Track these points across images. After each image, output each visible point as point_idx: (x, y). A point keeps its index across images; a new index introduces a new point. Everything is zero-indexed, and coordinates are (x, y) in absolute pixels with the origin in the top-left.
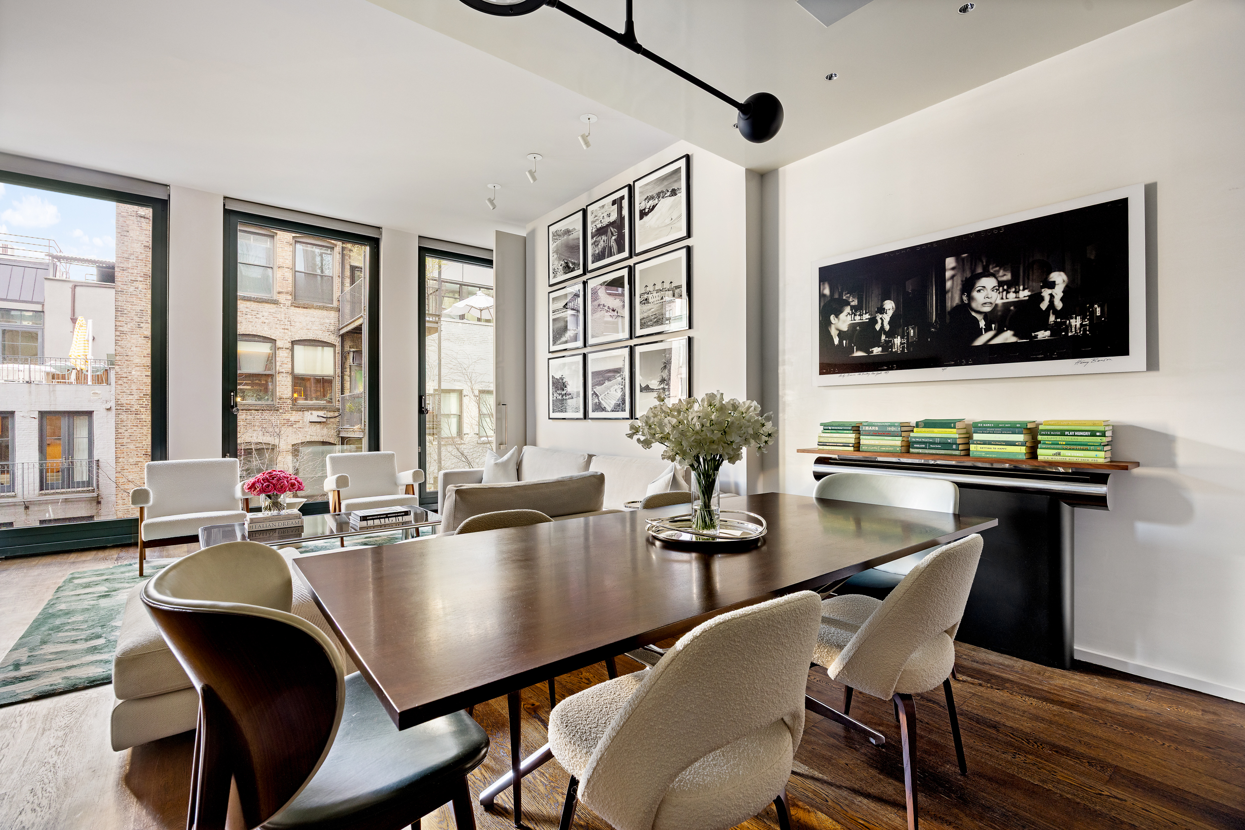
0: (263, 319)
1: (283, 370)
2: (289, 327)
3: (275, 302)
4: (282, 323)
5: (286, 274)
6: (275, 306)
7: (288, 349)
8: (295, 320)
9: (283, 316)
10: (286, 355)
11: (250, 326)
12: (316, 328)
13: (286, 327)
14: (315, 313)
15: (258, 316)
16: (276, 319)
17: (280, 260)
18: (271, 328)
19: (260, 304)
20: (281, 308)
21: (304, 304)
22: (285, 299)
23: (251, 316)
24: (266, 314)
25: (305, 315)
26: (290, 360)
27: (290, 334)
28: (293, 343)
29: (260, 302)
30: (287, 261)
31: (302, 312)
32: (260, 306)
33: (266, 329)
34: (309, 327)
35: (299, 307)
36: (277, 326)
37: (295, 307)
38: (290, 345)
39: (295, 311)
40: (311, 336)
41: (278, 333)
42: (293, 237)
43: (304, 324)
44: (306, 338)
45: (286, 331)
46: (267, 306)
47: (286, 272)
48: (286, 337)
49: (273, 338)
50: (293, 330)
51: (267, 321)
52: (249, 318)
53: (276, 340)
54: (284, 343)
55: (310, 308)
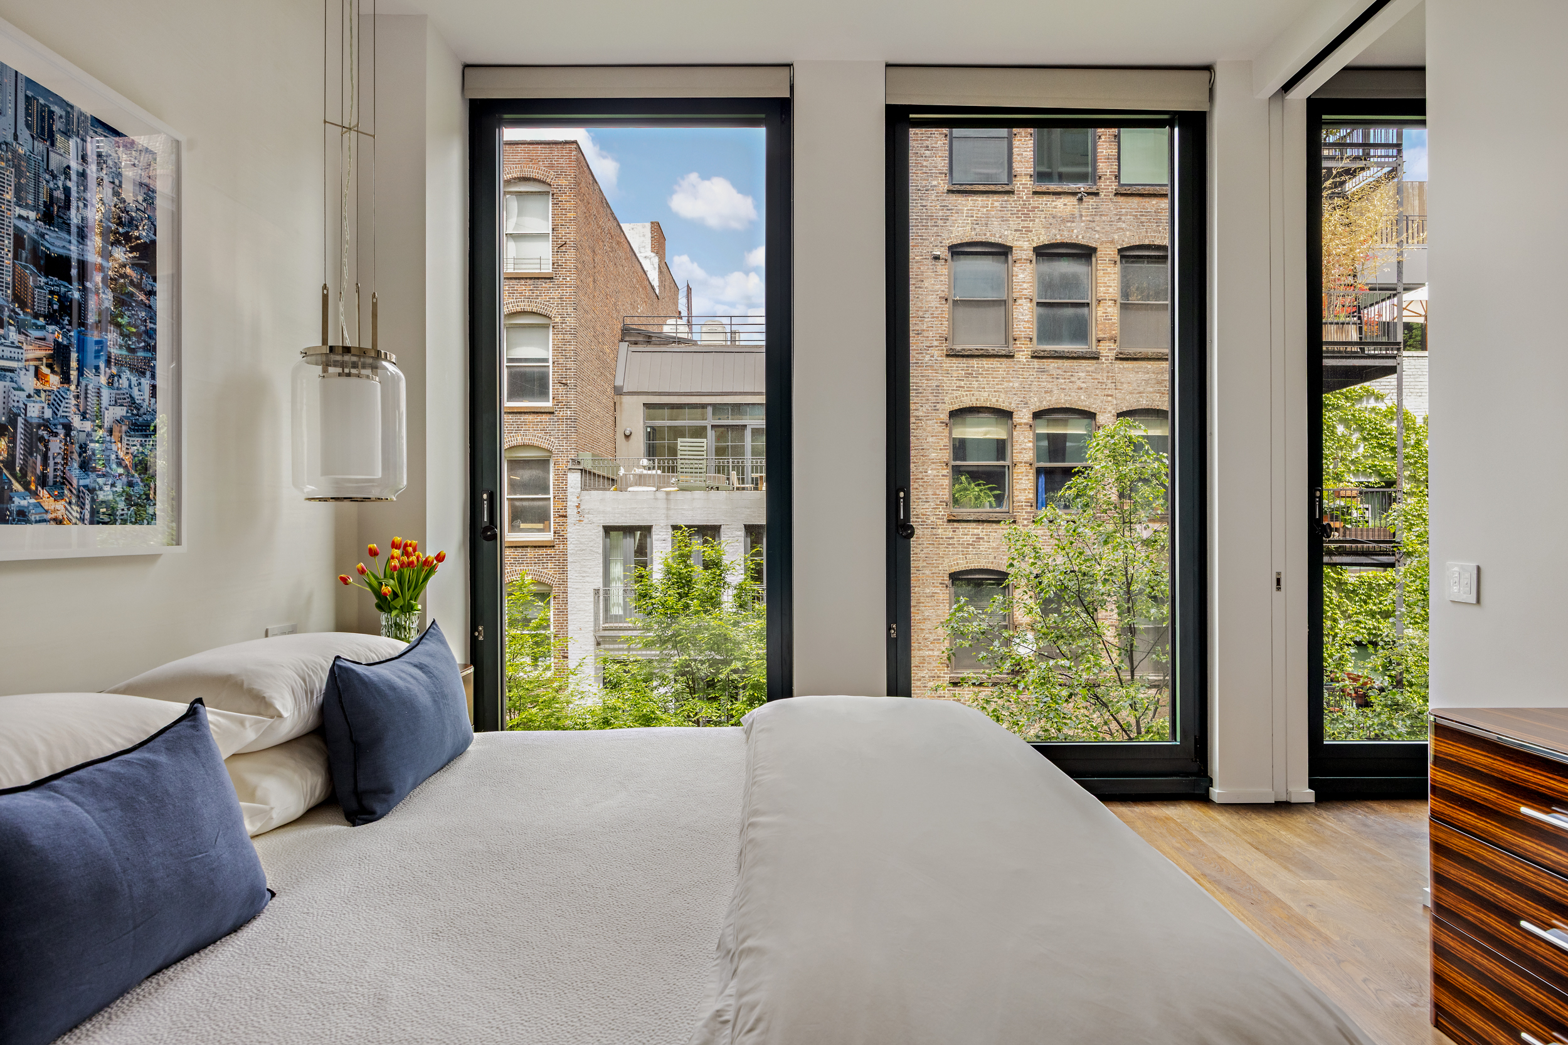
0: (1079, 383)
2: (1113, 392)
3: (1095, 357)
4: (1104, 387)
5: (1109, 310)
6: (1095, 361)
8: (1123, 380)
9: (1105, 375)
11: (1063, 395)
12: (1151, 389)
13: (1110, 393)
14: (1149, 366)
15: (1073, 379)
16: (1096, 381)
17: (1101, 289)
18: (1089, 396)
19: (1075, 361)
20: (1103, 363)
21: (1136, 354)
22: (1108, 350)
23: (1063, 381)
24: (1082, 375)
25: (1136, 370)
27: (1115, 402)
28: (1121, 416)
29: (1073, 358)
30: (1111, 290)
31: (1129, 366)
32: (1075, 363)
33: (1082, 397)
34: (1141, 389)
35: (1127, 359)
36: (1098, 392)
37: (1121, 359)
39: (1121, 366)
40: (1144, 404)
41: (1099, 401)
42: (1120, 251)
43: (1135, 384)
44: (1135, 407)
45: (1110, 398)
46: (1084, 363)
47: (1109, 306)
48: (1110, 408)
49: (1093, 411)
50: (1119, 395)
51: (1084, 385)
52: (1061, 384)
53: (1095, 414)
54: (1107, 418)
55: (1143, 359)
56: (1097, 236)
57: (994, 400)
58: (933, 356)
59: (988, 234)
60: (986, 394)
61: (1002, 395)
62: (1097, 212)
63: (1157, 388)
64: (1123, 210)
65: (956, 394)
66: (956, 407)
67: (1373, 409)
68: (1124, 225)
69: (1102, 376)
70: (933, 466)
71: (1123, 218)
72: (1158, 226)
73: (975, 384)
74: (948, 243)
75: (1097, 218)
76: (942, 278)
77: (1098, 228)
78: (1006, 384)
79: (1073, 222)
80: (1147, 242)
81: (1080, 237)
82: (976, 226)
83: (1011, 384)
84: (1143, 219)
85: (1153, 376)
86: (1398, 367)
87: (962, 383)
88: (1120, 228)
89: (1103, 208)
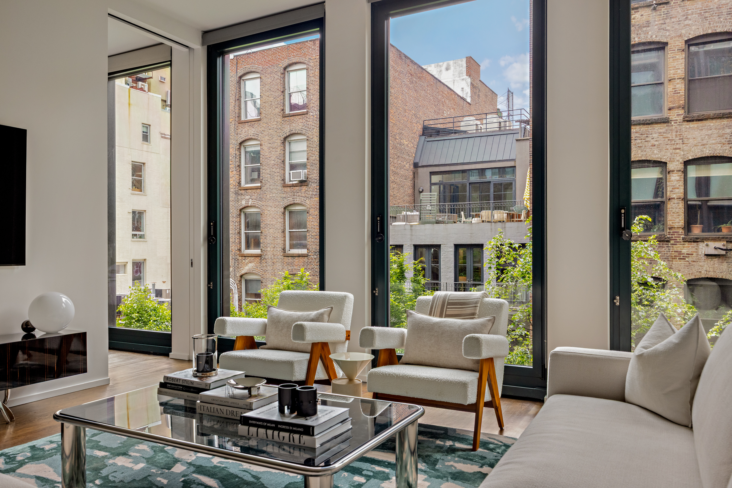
0: (653, 142)
1: (674, 196)
2: (681, 146)
3: (666, 121)
4: (673, 142)
5: (678, 86)
6: (665, 125)
7: (679, 171)
8: (689, 137)
9: (674, 134)
10: (678, 178)
11: (640, 151)
12: (714, 142)
13: (678, 146)
14: (712, 124)
15: (648, 139)
16: (667, 139)
17: (671, 72)
18: (661, 151)
19: (649, 126)
20: (672, 125)
21: (698, 116)
22: (677, 115)
23: (640, 141)
24: (655, 136)
25: (700, 128)
26: (682, 183)
27: (682, 153)
28: (687, 163)
29: (649, 124)
30: (679, 71)
31: (696, 126)
32: (649, 128)
33: (655, 152)
34: (705, 142)
35: (693, 121)
36: (668, 147)
37: (688, 121)
38: (681, 167)
39: (688, 127)
40: (707, 152)
41: (669, 154)
42: (686, 42)
43: (699, 139)
44: (699, 155)
45: (678, 151)
46: (657, 127)
47: (678, 83)
48: (678, 158)
49: (663, 161)
50: (686, 148)
51: (656, 143)
52: (638, 143)
53: (666, 163)
54: (675, 165)
55: (706, 119)
56: (668, 34)
62: (668, 16)
63: (718, 140)
64: (690, 12)
68: (690, 22)
69: (672, 135)
71: (689, 17)
72: (719, 18)
75: (668, 21)
77: (668, 28)
79: (648, 26)
80: (710, 31)
81: (654, 36)
84: (707, 15)
85: (716, 131)
88: (687, 25)
89: (673, 12)
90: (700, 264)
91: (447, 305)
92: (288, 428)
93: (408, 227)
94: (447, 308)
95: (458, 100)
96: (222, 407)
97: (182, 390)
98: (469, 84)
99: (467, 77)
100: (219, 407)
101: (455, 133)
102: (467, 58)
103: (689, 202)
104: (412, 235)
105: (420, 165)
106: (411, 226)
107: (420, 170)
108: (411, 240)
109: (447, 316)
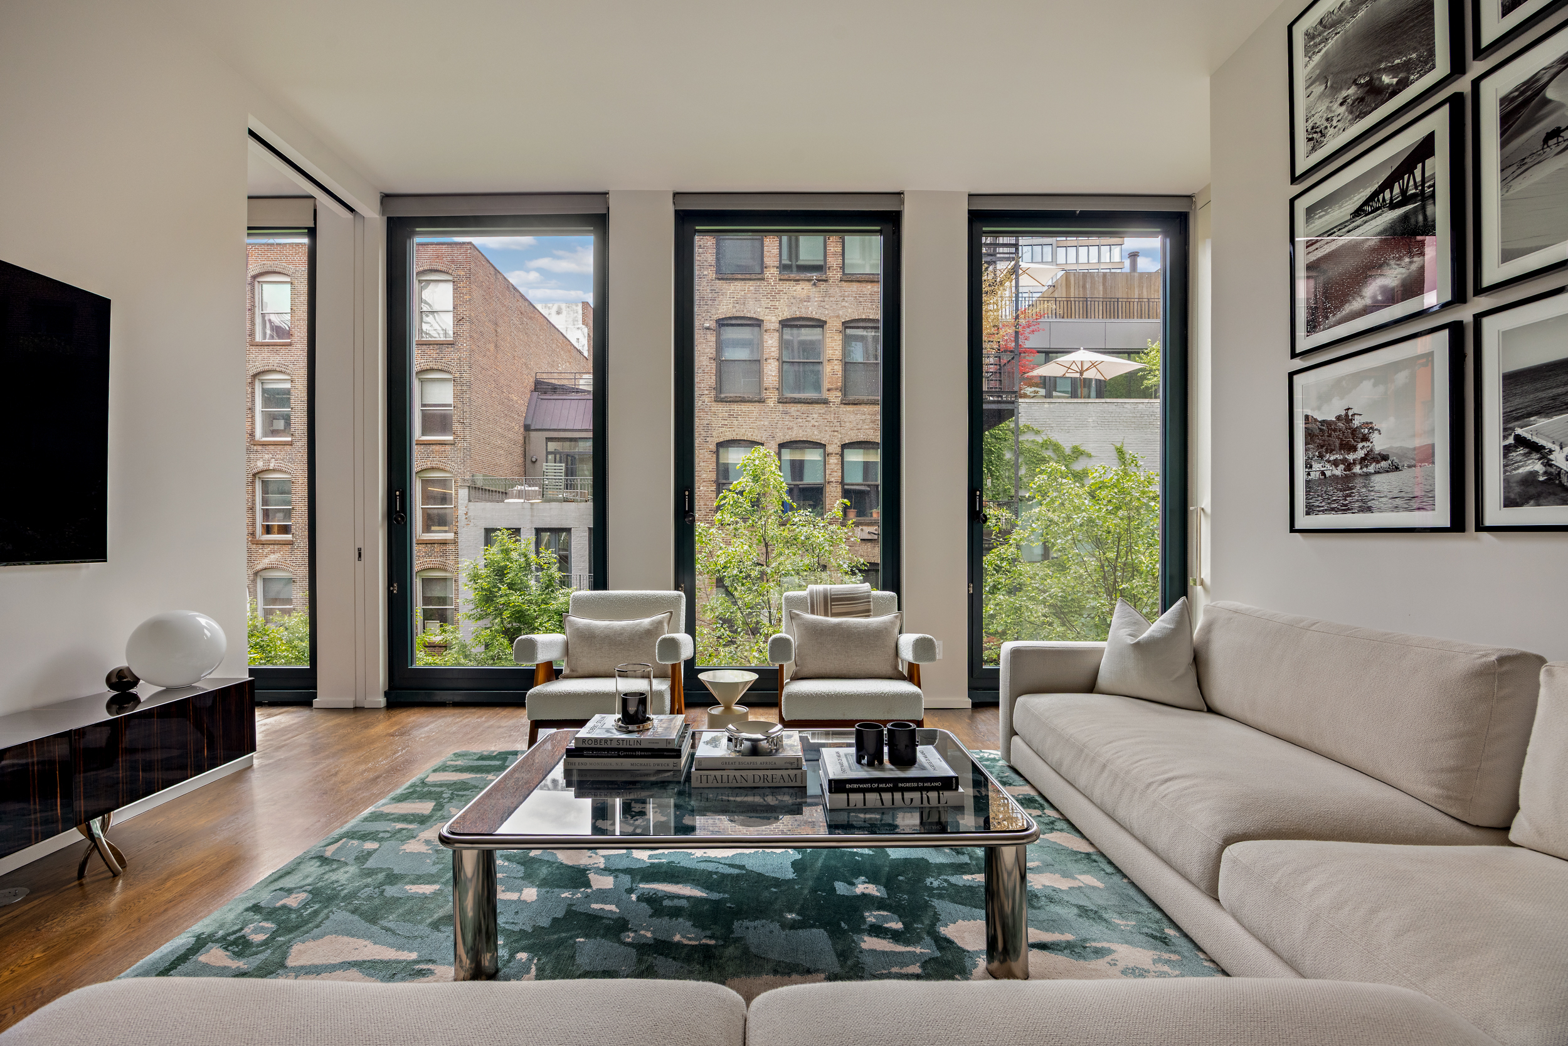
0: (813, 422)
1: (833, 479)
2: (839, 429)
3: (825, 402)
4: (832, 425)
6: (824, 406)
7: (837, 454)
8: (846, 420)
9: (833, 416)
10: (836, 461)
11: (801, 431)
12: (867, 427)
13: (836, 429)
14: (866, 410)
15: (808, 419)
16: (826, 421)
17: (830, 352)
18: (820, 432)
19: (810, 405)
20: (831, 407)
21: (855, 400)
22: (835, 397)
23: (801, 420)
24: (815, 416)
25: (854, 413)
26: (839, 467)
27: (840, 436)
28: (844, 446)
29: (808, 403)
30: (837, 352)
31: (852, 409)
32: (810, 407)
33: (816, 433)
34: (860, 427)
35: (849, 404)
36: (827, 428)
37: (845, 404)
38: (839, 450)
39: (845, 409)
40: (862, 437)
41: (828, 436)
42: (843, 323)
43: (855, 422)
44: (854, 440)
45: (836, 433)
46: (817, 407)
47: (836, 365)
48: (836, 441)
49: (823, 443)
50: (843, 431)
51: (816, 424)
52: (800, 423)
53: (825, 445)
54: (833, 448)
55: (860, 404)
56: (827, 312)
57: (750, 435)
58: (704, 402)
59: (745, 311)
60: (743, 430)
61: (756, 431)
62: (826, 294)
63: (871, 425)
64: (846, 293)
65: (721, 430)
66: (721, 440)
67: (1033, 441)
68: (847, 304)
69: (830, 417)
70: (704, 484)
71: (846, 299)
72: (872, 305)
73: (736, 423)
74: (715, 317)
75: (826, 299)
76: (711, 344)
77: (827, 306)
78: (759, 423)
79: (809, 302)
80: (864, 317)
81: (814, 313)
82: (737, 305)
83: (762, 423)
84: (861, 299)
85: (869, 417)
86: (1016, 411)
87: (726, 422)
88: (844, 306)
89: (831, 291)
90: (856, 548)
91: (831, 602)
92: (915, 785)
93: (527, 506)
94: (831, 605)
95: (575, 353)
96: (743, 773)
97: (619, 756)
98: (586, 335)
99: (584, 326)
100: (738, 774)
101: (577, 392)
102: (583, 303)
103: (846, 487)
104: (532, 516)
105: (532, 428)
106: (532, 504)
107: (533, 434)
108: (532, 522)
109: (834, 615)
